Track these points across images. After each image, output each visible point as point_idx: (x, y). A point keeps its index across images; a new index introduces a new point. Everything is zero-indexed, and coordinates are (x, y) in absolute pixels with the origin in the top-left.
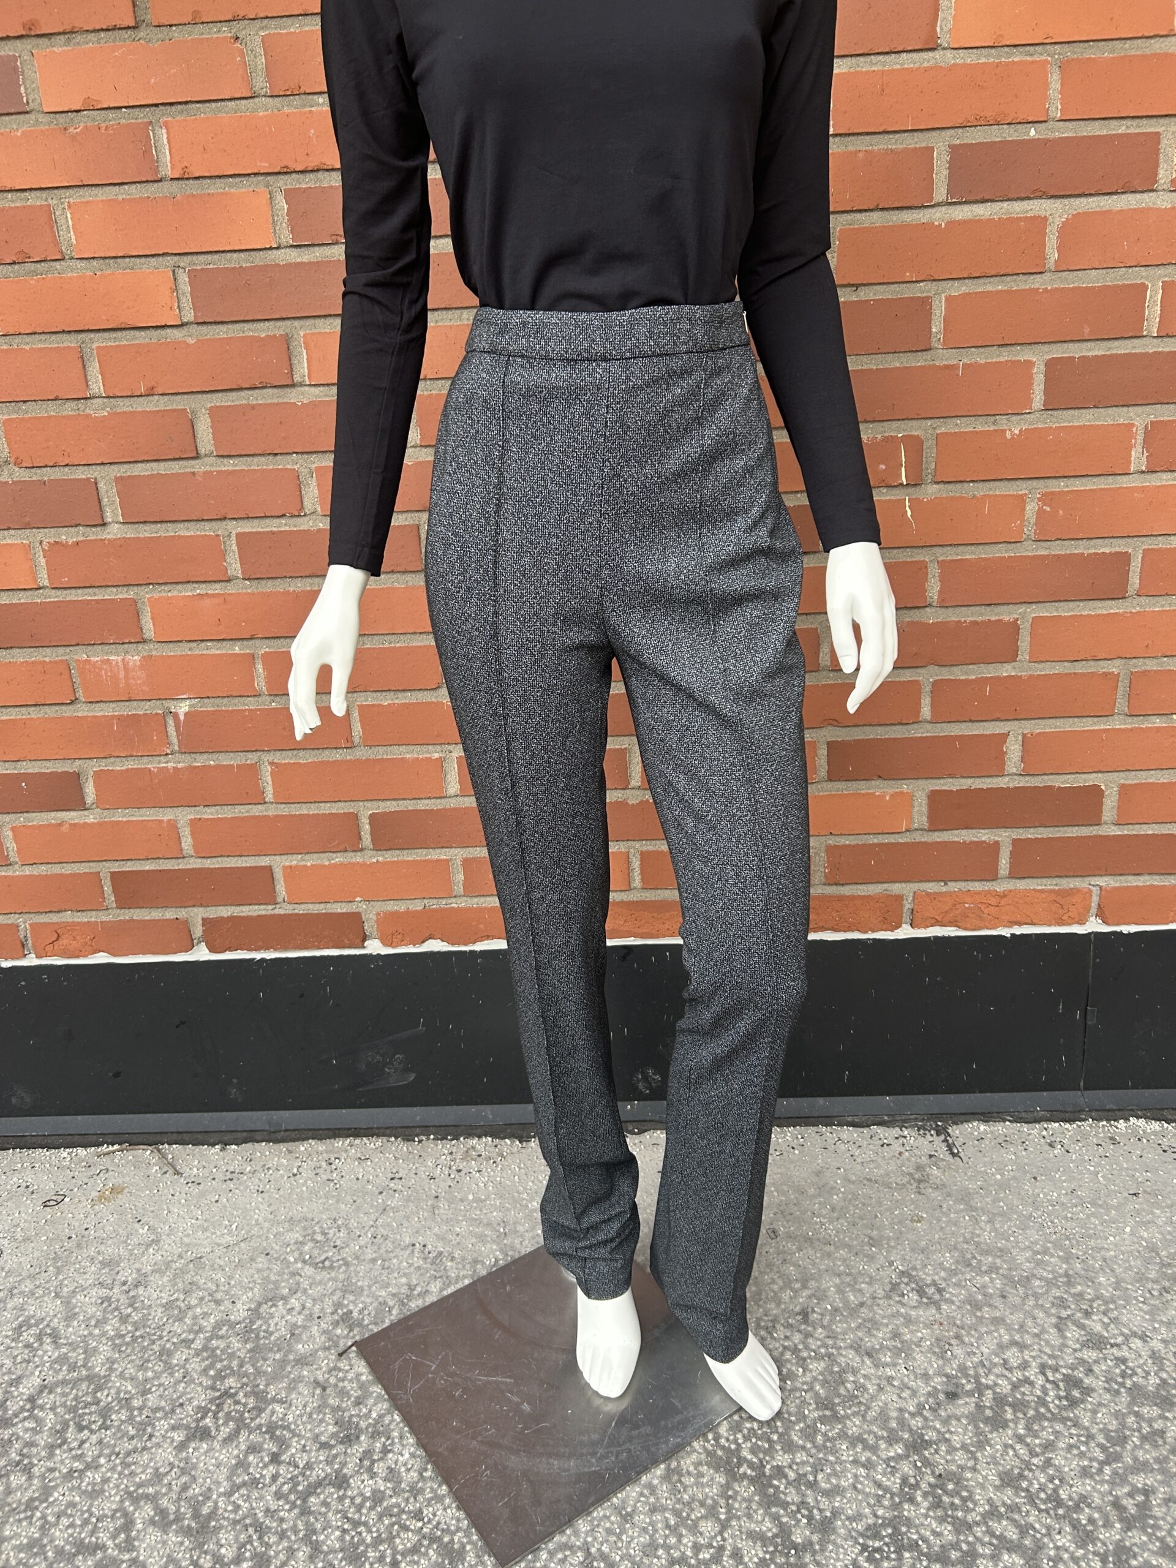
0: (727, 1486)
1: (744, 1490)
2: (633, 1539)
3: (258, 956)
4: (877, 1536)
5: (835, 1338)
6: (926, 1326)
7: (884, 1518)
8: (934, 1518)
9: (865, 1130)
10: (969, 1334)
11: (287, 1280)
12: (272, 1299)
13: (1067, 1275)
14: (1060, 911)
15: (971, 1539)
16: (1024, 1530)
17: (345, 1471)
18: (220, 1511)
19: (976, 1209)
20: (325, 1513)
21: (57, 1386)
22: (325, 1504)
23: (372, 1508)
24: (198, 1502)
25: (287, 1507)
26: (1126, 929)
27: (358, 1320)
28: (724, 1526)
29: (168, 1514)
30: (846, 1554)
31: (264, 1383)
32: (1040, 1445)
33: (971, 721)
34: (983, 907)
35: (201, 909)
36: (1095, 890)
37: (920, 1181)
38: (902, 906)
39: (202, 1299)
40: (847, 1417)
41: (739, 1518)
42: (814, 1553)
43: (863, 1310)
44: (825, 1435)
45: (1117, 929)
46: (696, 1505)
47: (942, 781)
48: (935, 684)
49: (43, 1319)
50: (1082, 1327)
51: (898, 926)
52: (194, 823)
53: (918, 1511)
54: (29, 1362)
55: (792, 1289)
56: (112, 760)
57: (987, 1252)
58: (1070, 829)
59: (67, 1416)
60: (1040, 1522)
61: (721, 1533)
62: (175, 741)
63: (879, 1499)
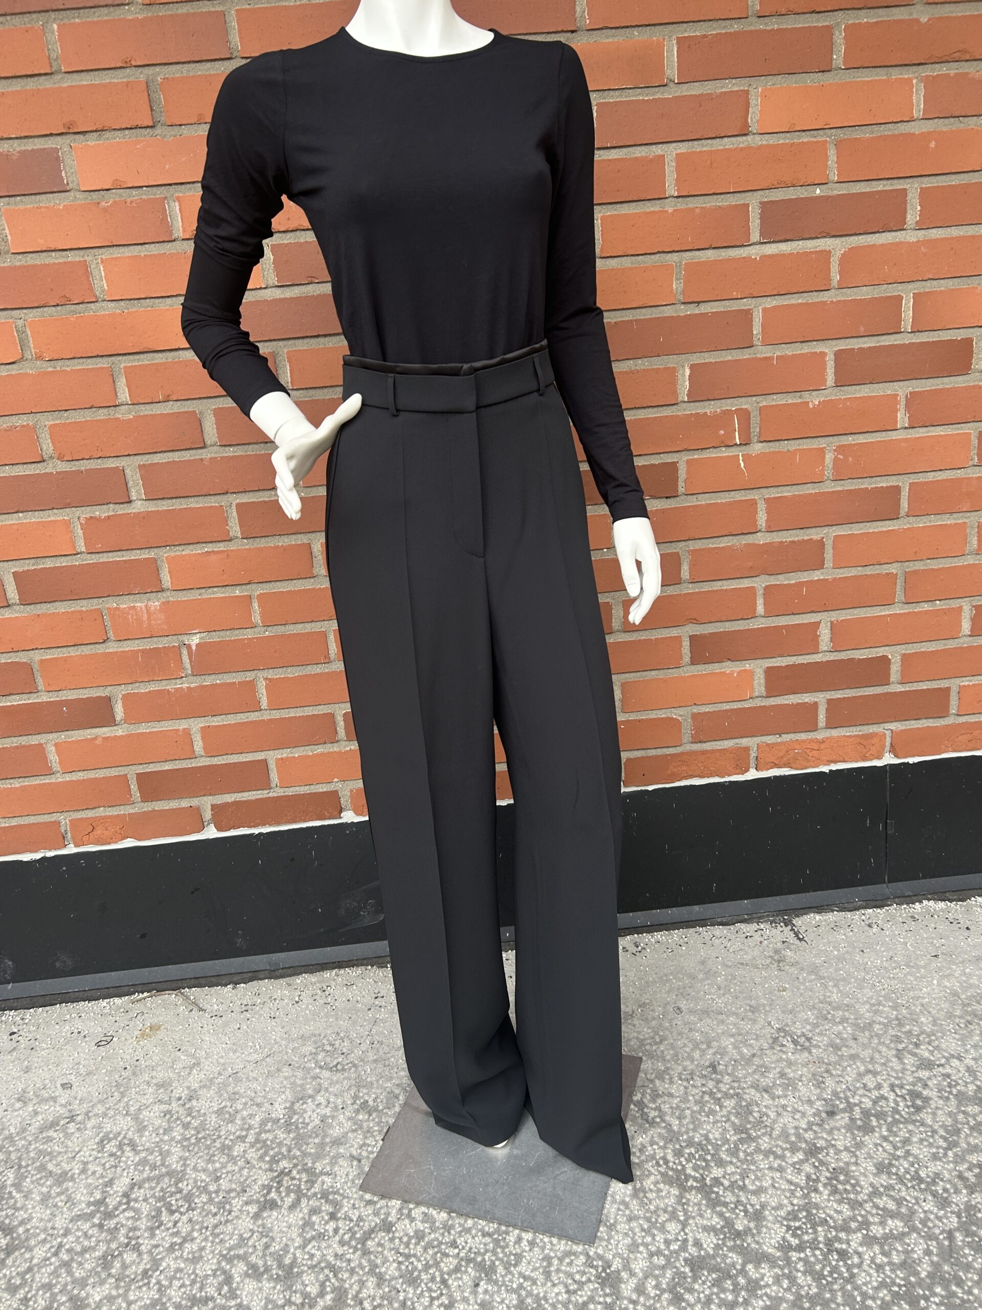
0: (681, 1197)
1: (694, 1197)
2: (619, 1242)
3: (256, 831)
4: (796, 1218)
5: (739, 1081)
6: (803, 1066)
7: (799, 1206)
8: (835, 1201)
9: (732, 927)
10: (835, 1069)
11: (311, 1083)
12: (302, 1098)
13: (897, 1019)
14: (864, 750)
15: (863, 1213)
16: (899, 1202)
17: (390, 1219)
18: (299, 1260)
19: (824, 978)
20: (382, 1252)
21: (144, 1183)
22: (380, 1244)
23: (417, 1244)
24: (280, 1255)
25: (351, 1251)
26: (911, 760)
27: (373, 1107)
28: (684, 1225)
29: (258, 1268)
30: (776, 1233)
31: (310, 1162)
32: (900, 1141)
33: (793, 614)
34: (808, 751)
35: (210, 798)
36: (888, 733)
37: (779, 961)
38: (749, 755)
39: (245, 1104)
40: (759, 1137)
41: (694, 1218)
42: (753, 1236)
43: (755, 1059)
44: (745, 1151)
45: (905, 760)
46: (660, 1212)
47: (774, 660)
48: (766, 588)
49: (119, 1133)
50: (915, 1055)
51: (747, 770)
52: (203, 729)
53: (822, 1197)
54: (116, 1167)
55: (700, 1049)
56: (137, 685)
57: (837, 1008)
58: (867, 689)
59: (158, 1204)
60: (910, 1195)
61: (683, 1230)
62: (188, 666)
63: (792, 1192)
